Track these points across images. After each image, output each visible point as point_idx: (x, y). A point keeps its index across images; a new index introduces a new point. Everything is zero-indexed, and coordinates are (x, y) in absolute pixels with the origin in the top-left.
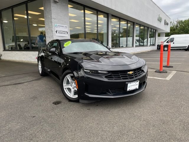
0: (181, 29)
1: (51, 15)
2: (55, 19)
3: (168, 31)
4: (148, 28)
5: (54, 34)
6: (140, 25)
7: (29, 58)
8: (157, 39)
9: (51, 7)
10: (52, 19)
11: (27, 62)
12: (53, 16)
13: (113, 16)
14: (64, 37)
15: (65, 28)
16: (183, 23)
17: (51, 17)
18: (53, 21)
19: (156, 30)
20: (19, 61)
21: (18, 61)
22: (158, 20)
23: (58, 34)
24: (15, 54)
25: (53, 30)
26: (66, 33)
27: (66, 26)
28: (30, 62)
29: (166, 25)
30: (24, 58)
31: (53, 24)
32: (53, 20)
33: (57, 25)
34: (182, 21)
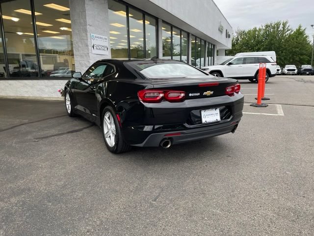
0: (243, 44)
1: (86, 18)
2: (91, 26)
3: (230, 47)
4: (205, 42)
5: (90, 51)
6: (196, 38)
7: (38, 91)
8: (215, 60)
9: (86, 5)
10: (86, 25)
11: (33, 98)
12: (89, 20)
13: (164, 22)
14: (104, 56)
15: (105, 40)
16: (246, 35)
17: (85, 22)
18: (88, 29)
19: (214, 46)
20: (14, 97)
21: (12, 98)
22: (219, 29)
23: (95, 51)
24: (7, 84)
25: (89, 43)
26: (106, 49)
27: (106, 37)
28: (39, 98)
29: (228, 38)
30: (27, 92)
31: (88, 33)
32: (88, 27)
33: (95, 35)
34: (244, 32)
